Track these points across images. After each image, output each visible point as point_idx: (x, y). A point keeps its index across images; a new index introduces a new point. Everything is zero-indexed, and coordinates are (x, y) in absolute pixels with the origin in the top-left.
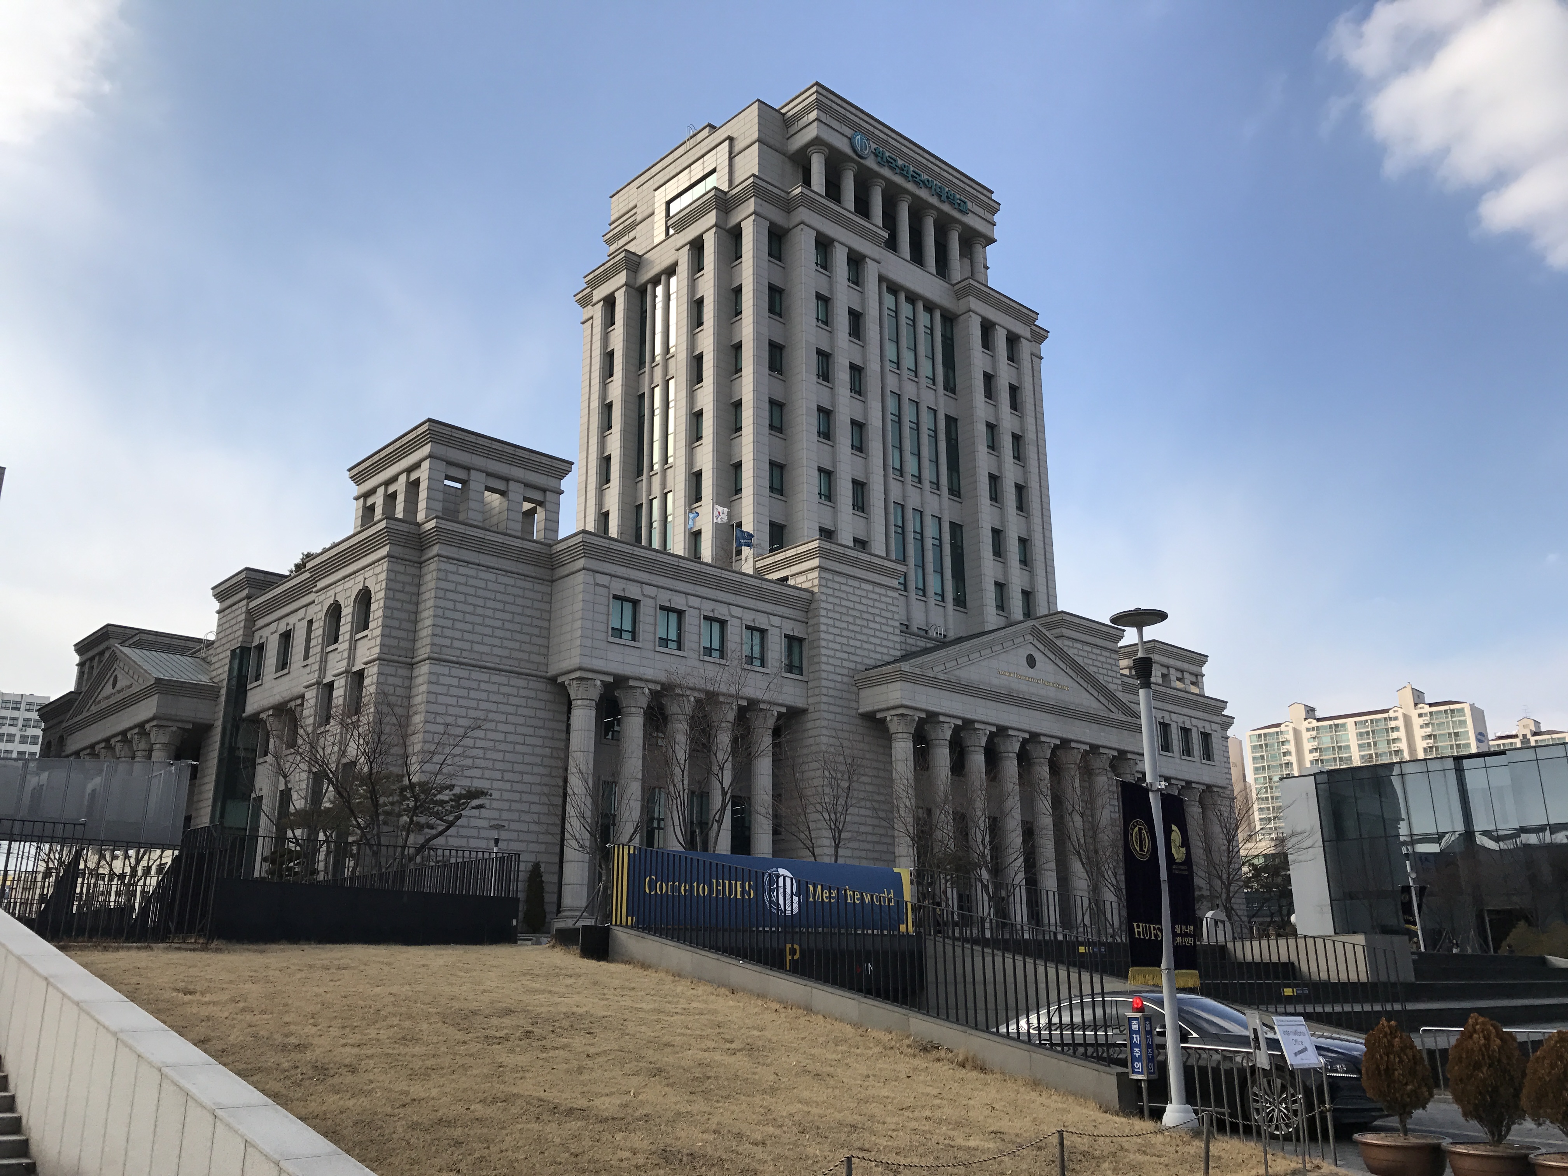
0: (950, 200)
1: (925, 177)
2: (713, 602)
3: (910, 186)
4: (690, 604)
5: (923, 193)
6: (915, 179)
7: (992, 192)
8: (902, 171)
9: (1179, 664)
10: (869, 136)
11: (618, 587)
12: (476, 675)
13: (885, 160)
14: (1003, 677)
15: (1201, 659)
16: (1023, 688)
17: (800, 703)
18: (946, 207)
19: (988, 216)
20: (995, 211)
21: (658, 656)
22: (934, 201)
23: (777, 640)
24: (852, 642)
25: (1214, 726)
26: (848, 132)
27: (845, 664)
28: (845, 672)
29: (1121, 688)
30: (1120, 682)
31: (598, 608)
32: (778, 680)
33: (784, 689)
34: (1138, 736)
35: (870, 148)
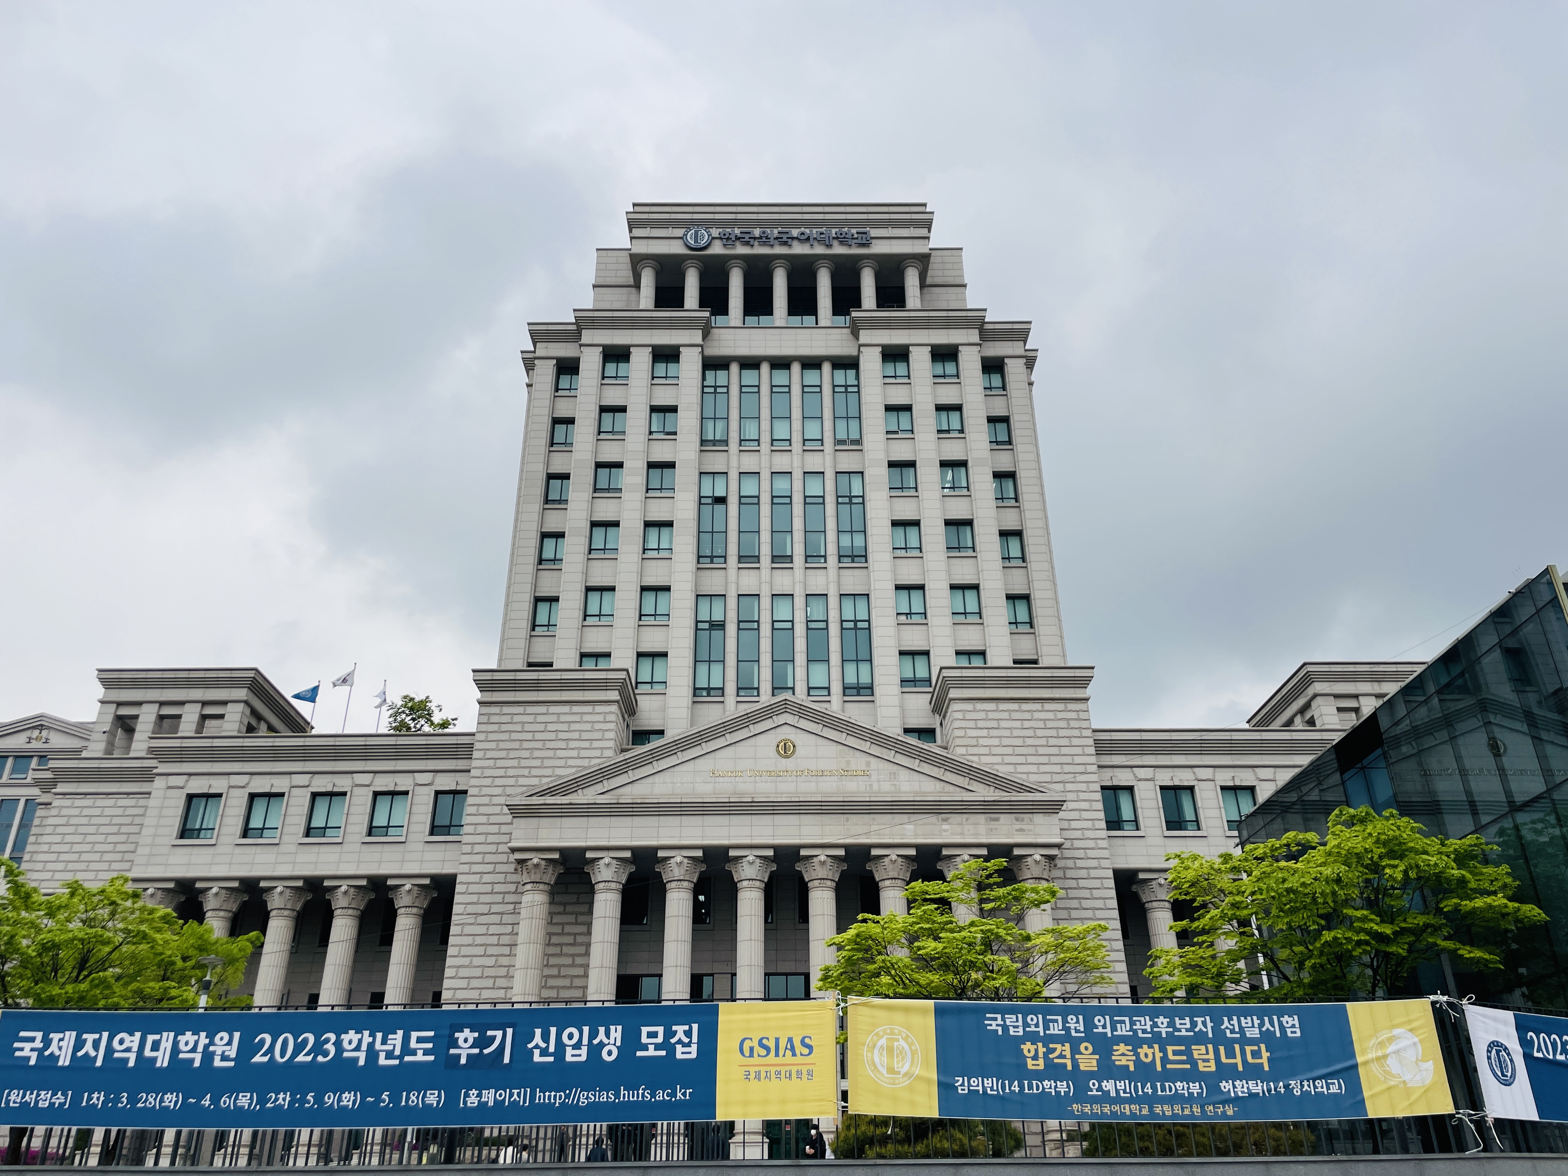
0: (844, 239)
1: (795, 233)
2: (330, 776)
3: (778, 250)
4: (292, 784)
5: (798, 249)
6: (785, 240)
7: (925, 205)
8: (764, 240)
10: (708, 224)
11: (196, 785)
13: (734, 239)
14: (721, 779)
16: (765, 788)
17: (449, 868)
18: (838, 249)
19: (916, 232)
20: (927, 223)
21: (239, 850)
22: (819, 250)
23: (428, 798)
26: (679, 232)
29: (1092, 750)
30: (1091, 742)
31: (165, 812)
32: (420, 846)
33: (428, 856)
34: (1039, 818)
35: (709, 236)
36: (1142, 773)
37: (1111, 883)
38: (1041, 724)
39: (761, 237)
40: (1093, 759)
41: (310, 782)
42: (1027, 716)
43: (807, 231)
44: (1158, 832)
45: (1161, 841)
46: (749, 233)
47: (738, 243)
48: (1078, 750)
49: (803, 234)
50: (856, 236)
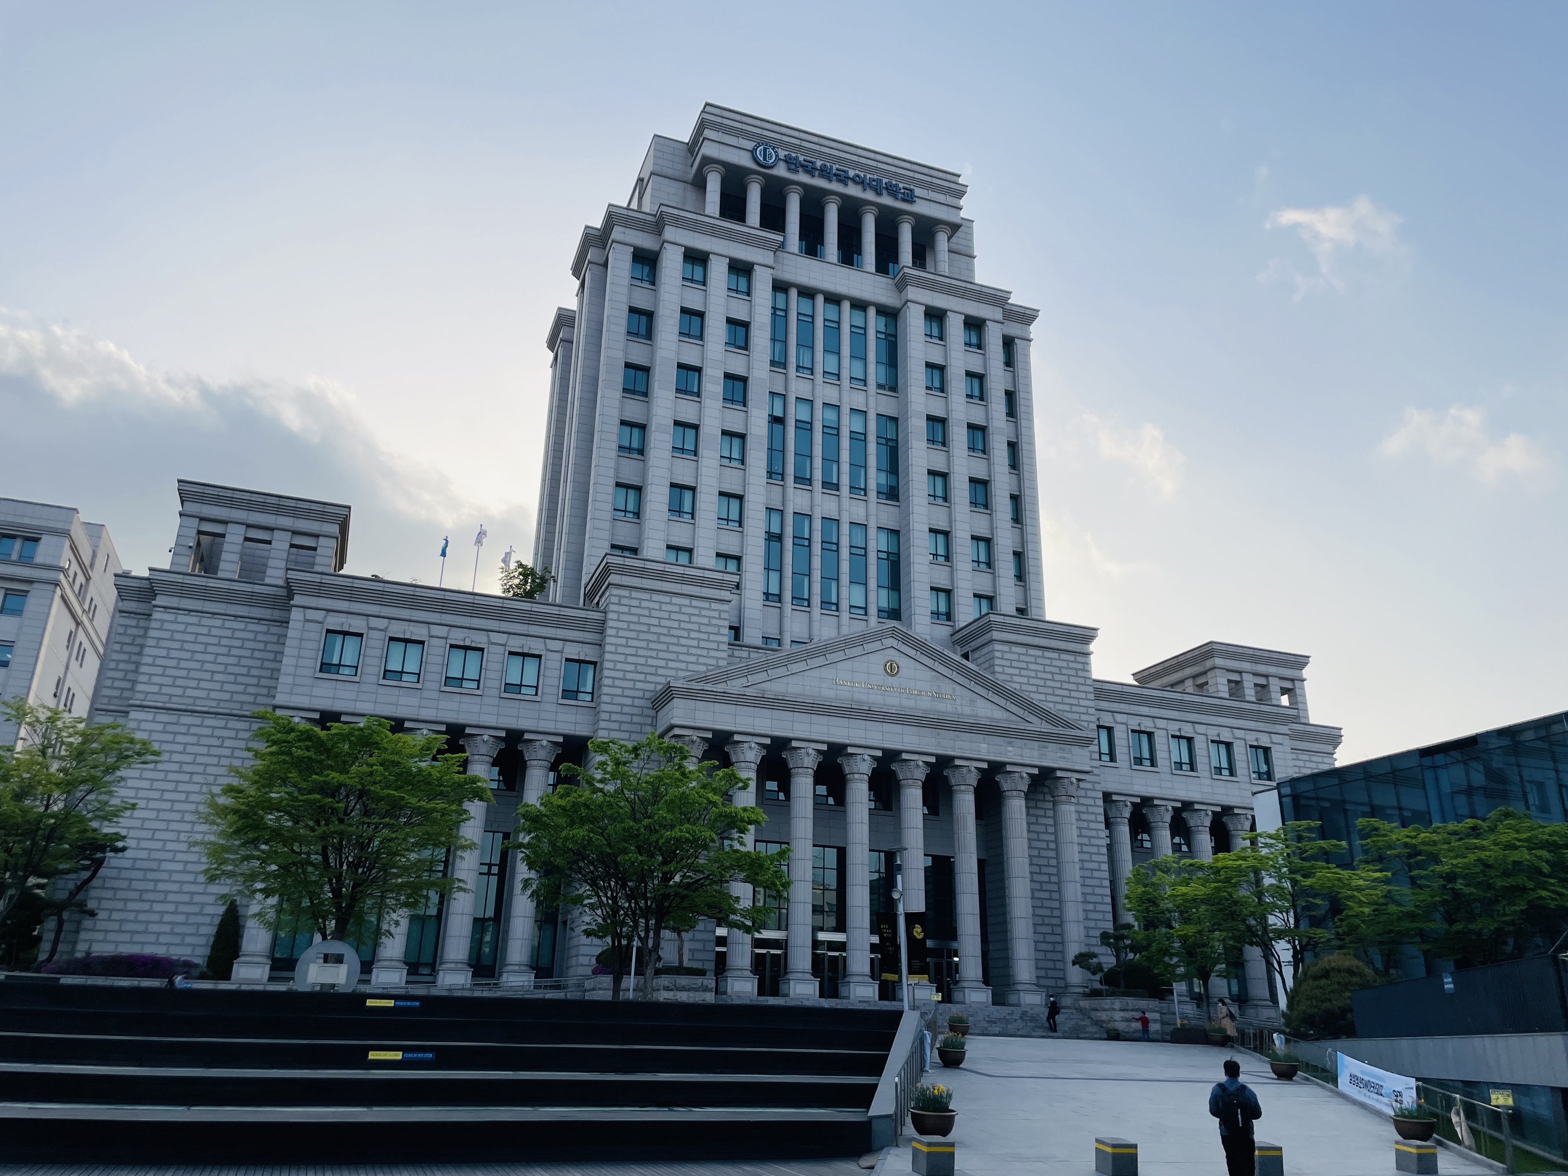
0: (892, 191)
1: (851, 173)
3: (835, 186)
4: (432, 634)
5: (853, 190)
6: (843, 179)
7: (959, 176)
8: (824, 173)
9: (1262, 668)
10: (776, 144)
11: (335, 622)
12: (186, 719)
13: (799, 165)
14: (842, 688)
15: (1300, 662)
16: (876, 700)
17: (581, 730)
18: (886, 200)
19: (951, 200)
20: (960, 194)
21: (382, 690)
22: (870, 196)
23: (557, 665)
24: (651, 662)
25: (1276, 738)
26: (749, 145)
27: (639, 685)
28: (639, 694)
29: (1091, 696)
30: (1091, 689)
31: (306, 644)
32: (553, 707)
33: (560, 717)
34: (1076, 750)
35: (777, 156)
36: (1119, 718)
37: (1100, 802)
38: (1057, 670)
39: (822, 170)
40: (1091, 704)
41: (448, 634)
42: (1048, 662)
43: (862, 174)
44: (1127, 764)
45: (1128, 772)
46: (811, 162)
47: (800, 169)
48: (1083, 695)
49: (858, 176)
50: (902, 191)
